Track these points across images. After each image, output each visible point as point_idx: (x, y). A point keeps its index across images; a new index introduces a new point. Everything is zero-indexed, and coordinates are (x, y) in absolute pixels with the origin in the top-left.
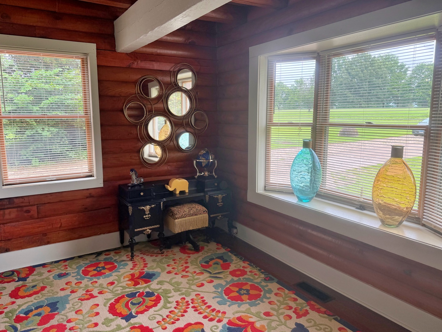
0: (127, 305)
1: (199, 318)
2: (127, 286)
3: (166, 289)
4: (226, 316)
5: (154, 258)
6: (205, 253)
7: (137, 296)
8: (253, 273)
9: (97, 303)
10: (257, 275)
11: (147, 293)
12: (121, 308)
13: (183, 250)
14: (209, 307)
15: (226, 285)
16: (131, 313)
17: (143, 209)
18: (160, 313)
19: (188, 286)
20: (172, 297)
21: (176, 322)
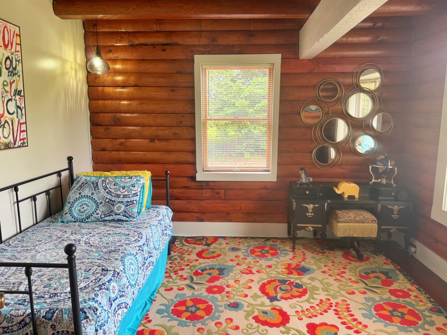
0: (275, 289)
1: (336, 322)
2: (281, 273)
3: (315, 286)
4: (367, 330)
5: (314, 255)
6: (368, 264)
7: (287, 283)
8: (418, 299)
9: (252, 279)
10: (422, 302)
11: (297, 284)
12: (270, 289)
13: (346, 256)
14: (352, 315)
15: (380, 301)
16: (276, 296)
17: (306, 206)
18: (301, 304)
19: (337, 289)
20: (318, 294)
21: (313, 317)
